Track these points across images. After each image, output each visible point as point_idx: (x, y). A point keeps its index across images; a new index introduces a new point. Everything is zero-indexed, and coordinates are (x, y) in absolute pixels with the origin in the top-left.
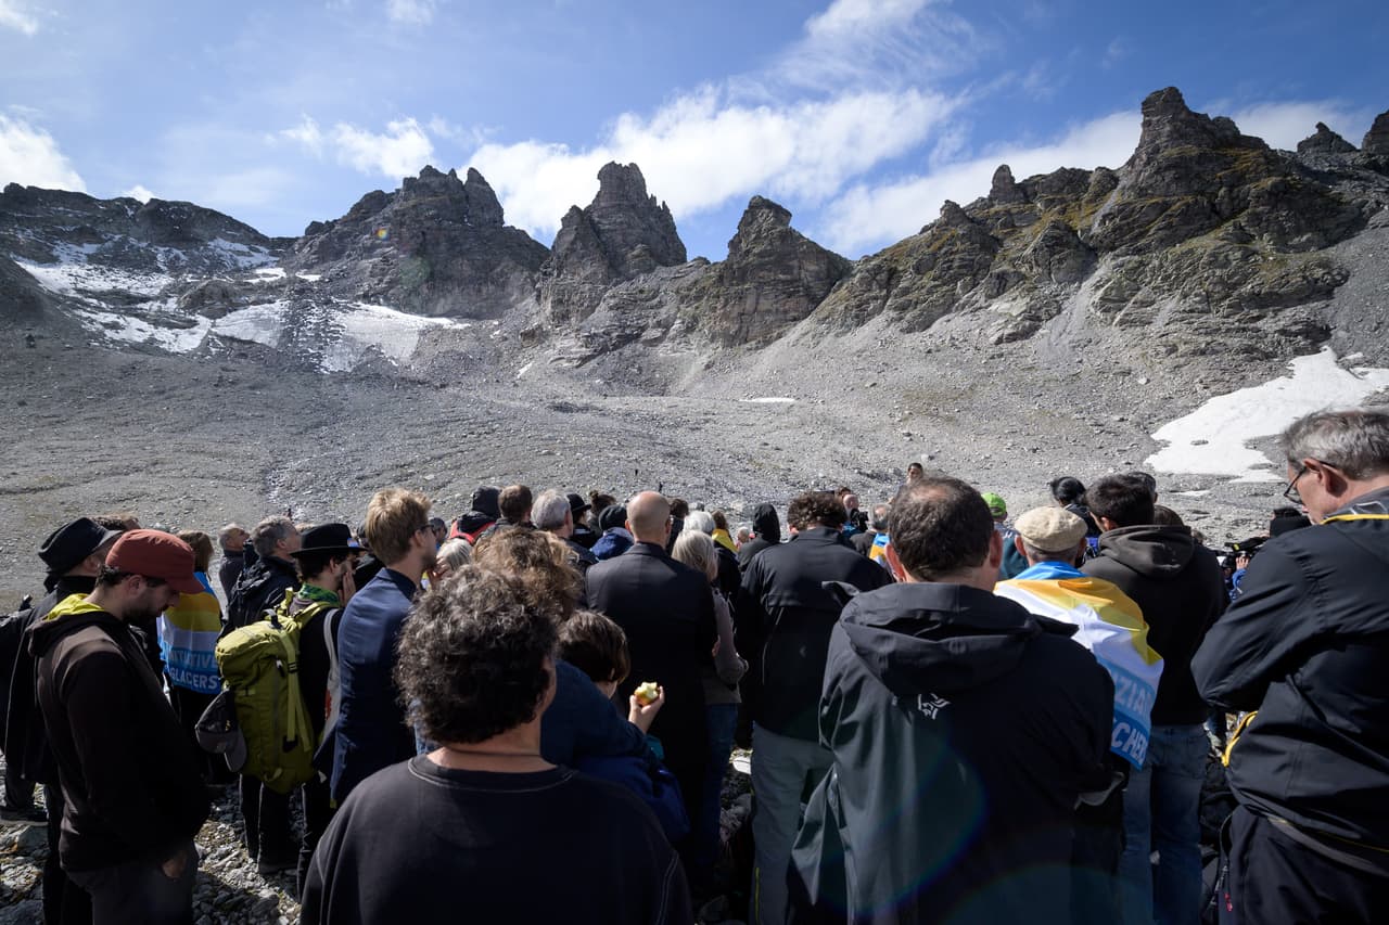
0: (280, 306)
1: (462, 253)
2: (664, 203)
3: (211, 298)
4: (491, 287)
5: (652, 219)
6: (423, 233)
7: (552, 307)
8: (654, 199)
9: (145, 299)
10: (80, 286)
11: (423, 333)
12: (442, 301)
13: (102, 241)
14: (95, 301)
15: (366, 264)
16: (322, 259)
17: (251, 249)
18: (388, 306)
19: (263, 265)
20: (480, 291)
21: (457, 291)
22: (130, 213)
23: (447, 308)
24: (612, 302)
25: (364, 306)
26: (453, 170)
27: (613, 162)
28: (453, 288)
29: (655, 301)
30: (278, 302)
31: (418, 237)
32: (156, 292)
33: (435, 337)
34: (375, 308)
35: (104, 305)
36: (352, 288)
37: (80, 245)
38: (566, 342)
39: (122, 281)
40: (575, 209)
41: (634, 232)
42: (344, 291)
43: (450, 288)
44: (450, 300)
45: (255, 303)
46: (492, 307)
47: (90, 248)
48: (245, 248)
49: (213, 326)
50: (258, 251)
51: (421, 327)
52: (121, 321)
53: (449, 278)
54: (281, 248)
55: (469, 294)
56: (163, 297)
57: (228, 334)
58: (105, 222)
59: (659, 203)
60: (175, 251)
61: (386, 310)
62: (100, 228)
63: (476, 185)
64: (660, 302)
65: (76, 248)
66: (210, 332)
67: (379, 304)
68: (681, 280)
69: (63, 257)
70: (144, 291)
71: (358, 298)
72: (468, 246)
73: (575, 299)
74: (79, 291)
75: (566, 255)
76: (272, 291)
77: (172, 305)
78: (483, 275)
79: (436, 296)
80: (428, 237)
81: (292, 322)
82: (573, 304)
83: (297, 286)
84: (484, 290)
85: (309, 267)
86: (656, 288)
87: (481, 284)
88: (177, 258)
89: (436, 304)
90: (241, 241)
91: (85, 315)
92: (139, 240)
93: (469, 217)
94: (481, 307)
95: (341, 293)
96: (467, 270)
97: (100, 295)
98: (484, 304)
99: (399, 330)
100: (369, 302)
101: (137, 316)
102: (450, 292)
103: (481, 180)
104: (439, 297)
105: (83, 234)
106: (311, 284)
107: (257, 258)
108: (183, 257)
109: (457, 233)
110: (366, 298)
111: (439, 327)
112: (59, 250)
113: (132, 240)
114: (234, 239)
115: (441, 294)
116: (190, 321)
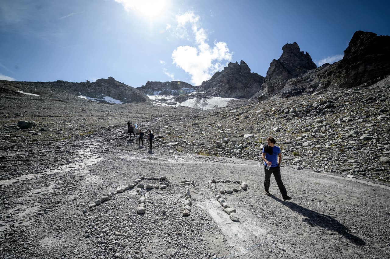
0: (195, 99)
1: (239, 81)
2: (307, 52)
3: (180, 99)
4: (247, 89)
5: (303, 58)
6: (229, 78)
7: (268, 89)
8: (303, 52)
9: (168, 100)
10: (156, 98)
11: (229, 102)
12: (234, 94)
13: (162, 90)
14: (158, 101)
15: (215, 88)
16: (205, 89)
17: (190, 89)
18: (220, 97)
19: (192, 92)
20: (244, 90)
21: (238, 91)
22: (168, 84)
23: (235, 96)
24: (291, 83)
25: (214, 97)
26: (237, 62)
27: (288, 44)
28: (237, 90)
29: (309, 80)
30: (194, 98)
31: (228, 79)
32: (170, 98)
33: (232, 102)
34: (217, 97)
35: (160, 101)
36: (211, 94)
37: (158, 91)
38: (274, 97)
39: (164, 97)
40: (274, 60)
41: (297, 62)
42: (209, 94)
43: (236, 90)
44: (236, 93)
45: (190, 99)
46: (248, 94)
47: (160, 92)
48: (189, 89)
49: (180, 104)
50: (191, 89)
51: (228, 100)
52: (162, 104)
53: (236, 88)
54: (196, 88)
55: (241, 91)
56: (171, 99)
57: (183, 106)
58: (163, 86)
59: (305, 53)
60: (175, 91)
61: (219, 98)
62: (162, 88)
63: (243, 64)
64: (311, 80)
65: (157, 92)
66: (179, 105)
67: (218, 96)
68: (319, 72)
69: (155, 94)
70: (168, 99)
71: (212, 96)
72: (241, 79)
73: (276, 85)
74: (155, 99)
75: (272, 73)
76: (194, 96)
77: (173, 101)
78: (245, 86)
79: (232, 93)
80: (230, 79)
81: (197, 102)
82: (275, 87)
83: (199, 95)
84: (246, 90)
85: (202, 91)
86: (308, 76)
87: (244, 88)
88: (175, 92)
89: (232, 95)
90: (188, 88)
91: (155, 103)
92: (169, 89)
93: (241, 73)
94: (245, 94)
95: (208, 95)
96: (241, 85)
97: (159, 100)
98: (245, 93)
99: (223, 101)
100: (215, 96)
101: (165, 103)
102: (236, 91)
103: (244, 63)
104: (233, 93)
105: (159, 89)
106: (202, 94)
107: (191, 91)
108: (176, 92)
109: (238, 77)
110: (215, 95)
111: (233, 100)
112: (154, 93)
113: (167, 90)
114: (187, 87)
115: (234, 92)
116: (176, 103)
